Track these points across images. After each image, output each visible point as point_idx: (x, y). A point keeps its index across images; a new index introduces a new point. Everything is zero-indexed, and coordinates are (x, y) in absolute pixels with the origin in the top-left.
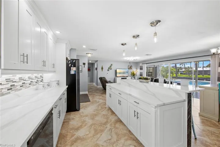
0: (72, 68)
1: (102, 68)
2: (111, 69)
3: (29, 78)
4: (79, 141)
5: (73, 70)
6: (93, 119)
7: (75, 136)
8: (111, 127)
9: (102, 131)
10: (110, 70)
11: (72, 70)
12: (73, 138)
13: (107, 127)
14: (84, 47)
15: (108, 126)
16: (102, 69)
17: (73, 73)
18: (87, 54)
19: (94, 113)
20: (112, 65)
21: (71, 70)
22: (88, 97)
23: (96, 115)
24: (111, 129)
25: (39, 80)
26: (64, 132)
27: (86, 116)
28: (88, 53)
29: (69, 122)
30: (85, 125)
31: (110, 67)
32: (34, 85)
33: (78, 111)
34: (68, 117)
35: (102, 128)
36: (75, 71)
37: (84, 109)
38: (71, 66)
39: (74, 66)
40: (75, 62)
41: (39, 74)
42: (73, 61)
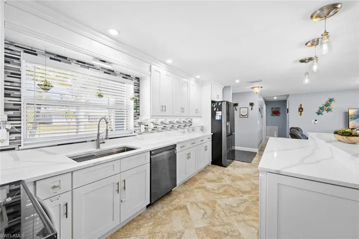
0: (217, 112)
1: (301, 110)
2: (328, 110)
3: (178, 122)
4: (203, 190)
5: (218, 115)
6: (233, 181)
7: (203, 185)
8: (248, 199)
9: (233, 196)
10: (325, 112)
12: (201, 185)
13: (243, 196)
14: (237, 81)
15: (246, 197)
16: (301, 112)
18: (252, 88)
19: (242, 176)
20: (331, 100)
21: (216, 115)
22: (255, 156)
23: (241, 179)
24: (245, 201)
25: (187, 124)
26: (197, 177)
27: (229, 175)
28: (254, 87)
29: (208, 172)
30: (219, 182)
31: (327, 105)
32: (182, 129)
33: (225, 167)
34: (210, 168)
35: (235, 193)
36: (220, 116)
37: (234, 168)
38: (216, 110)
39: (219, 111)
40: (221, 104)
41: (186, 119)
42: (218, 104)
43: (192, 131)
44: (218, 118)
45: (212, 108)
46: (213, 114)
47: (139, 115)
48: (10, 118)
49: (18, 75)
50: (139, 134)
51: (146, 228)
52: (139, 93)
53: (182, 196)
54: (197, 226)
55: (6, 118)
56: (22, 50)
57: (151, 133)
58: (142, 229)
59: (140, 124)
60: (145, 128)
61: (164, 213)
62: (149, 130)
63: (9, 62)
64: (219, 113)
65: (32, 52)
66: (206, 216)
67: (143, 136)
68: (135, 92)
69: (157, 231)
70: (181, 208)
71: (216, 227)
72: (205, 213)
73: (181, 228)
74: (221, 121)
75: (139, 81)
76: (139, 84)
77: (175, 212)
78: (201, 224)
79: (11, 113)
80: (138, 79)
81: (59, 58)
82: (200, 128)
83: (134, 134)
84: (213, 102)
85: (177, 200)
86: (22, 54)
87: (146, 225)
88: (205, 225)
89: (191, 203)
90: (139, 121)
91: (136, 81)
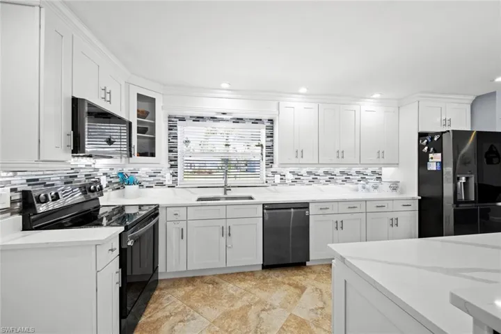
0: (431, 155)
3: (343, 173)
5: (433, 160)
11: (430, 160)
17: (435, 169)
21: (428, 161)
25: (368, 177)
36: (438, 164)
38: (429, 150)
39: (435, 151)
40: (441, 138)
41: (367, 169)
42: (432, 139)
43: (372, 189)
44: (432, 166)
45: (420, 147)
46: (423, 160)
47: (272, 163)
48: (172, 166)
49: (176, 137)
50: (272, 185)
51: (247, 284)
52: (272, 137)
53: (313, 276)
54: (295, 312)
55: (169, 166)
56: (177, 120)
57: (290, 185)
58: (243, 283)
59: (274, 173)
60: (281, 179)
61: (274, 282)
62: (287, 182)
63: (171, 130)
64: (435, 158)
65: (182, 119)
66: (319, 311)
67: (279, 187)
68: (268, 137)
69: (253, 291)
70: (297, 287)
71: (319, 329)
72: (322, 308)
73: (276, 303)
74: (440, 173)
75: (272, 123)
76: (273, 127)
77: (286, 287)
78: (303, 315)
79: (173, 163)
80: (272, 120)
81: (198, 119)
82: (389, 184)
83: (265, 184)
84: (422, 135)
85: (301, 277)
86: (178, 122)
87: (249, 282)
88: (307, 318)
89: (316, 289)
90: (273, 170)
91: (269, 124)
